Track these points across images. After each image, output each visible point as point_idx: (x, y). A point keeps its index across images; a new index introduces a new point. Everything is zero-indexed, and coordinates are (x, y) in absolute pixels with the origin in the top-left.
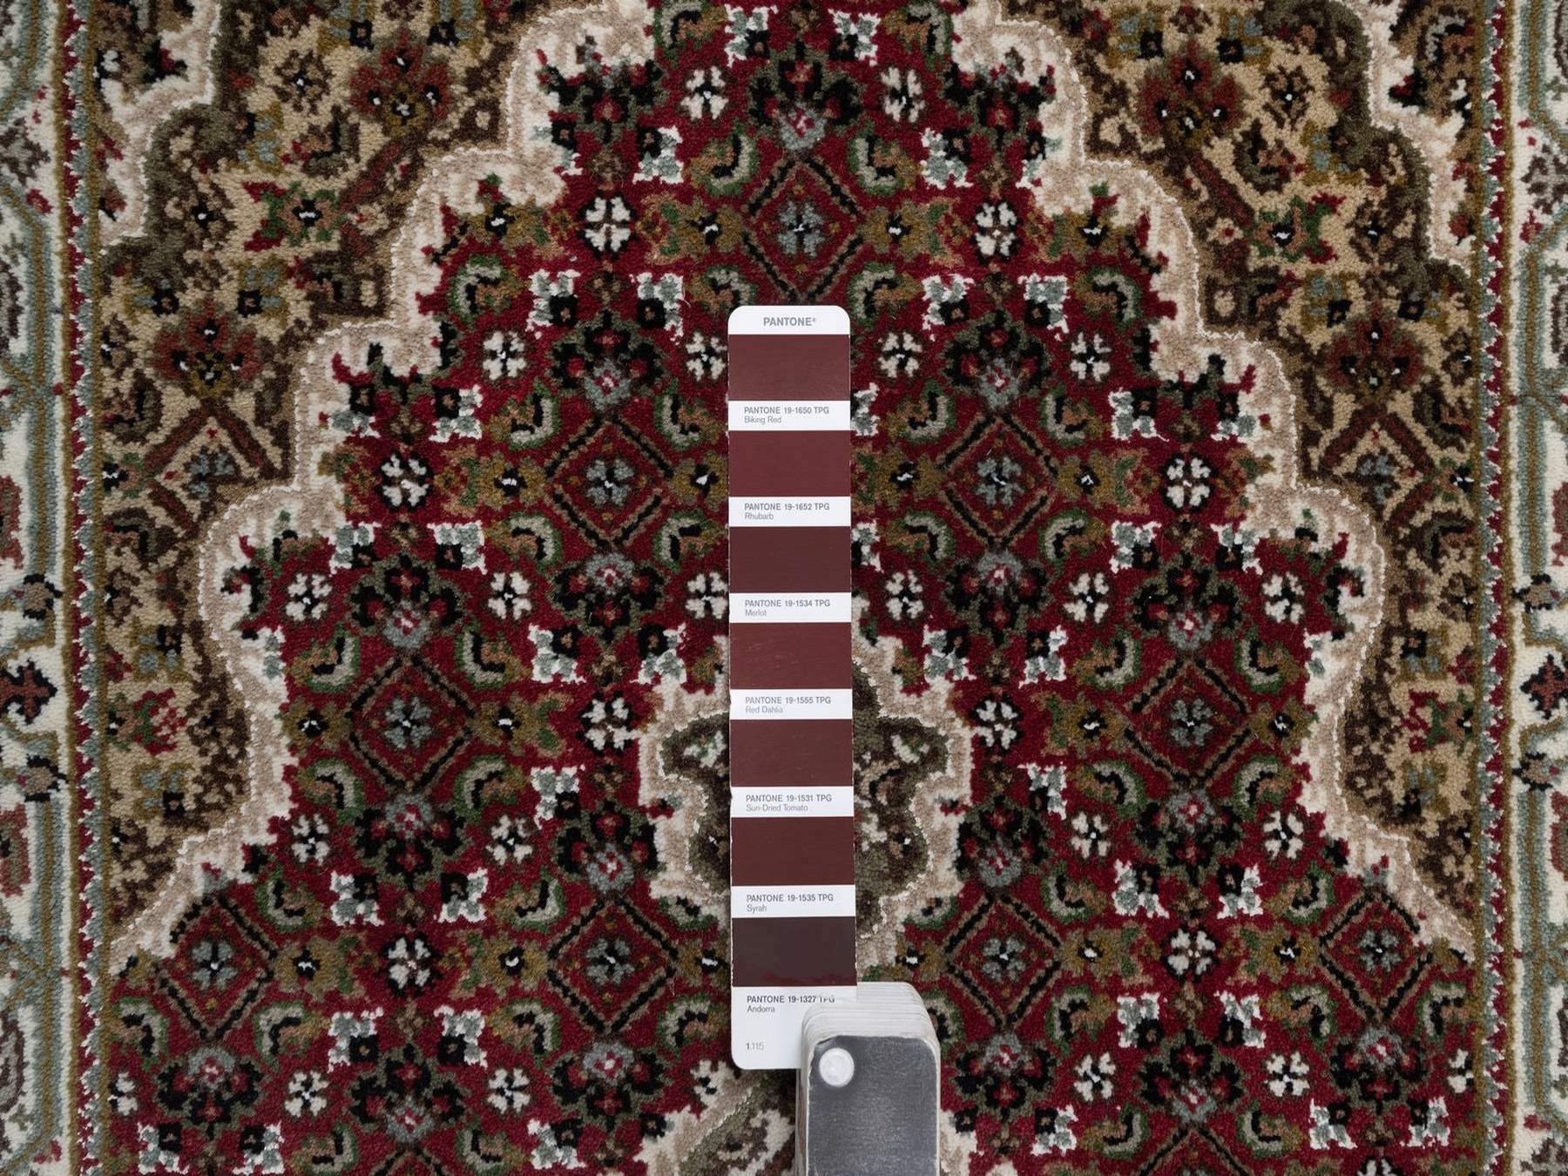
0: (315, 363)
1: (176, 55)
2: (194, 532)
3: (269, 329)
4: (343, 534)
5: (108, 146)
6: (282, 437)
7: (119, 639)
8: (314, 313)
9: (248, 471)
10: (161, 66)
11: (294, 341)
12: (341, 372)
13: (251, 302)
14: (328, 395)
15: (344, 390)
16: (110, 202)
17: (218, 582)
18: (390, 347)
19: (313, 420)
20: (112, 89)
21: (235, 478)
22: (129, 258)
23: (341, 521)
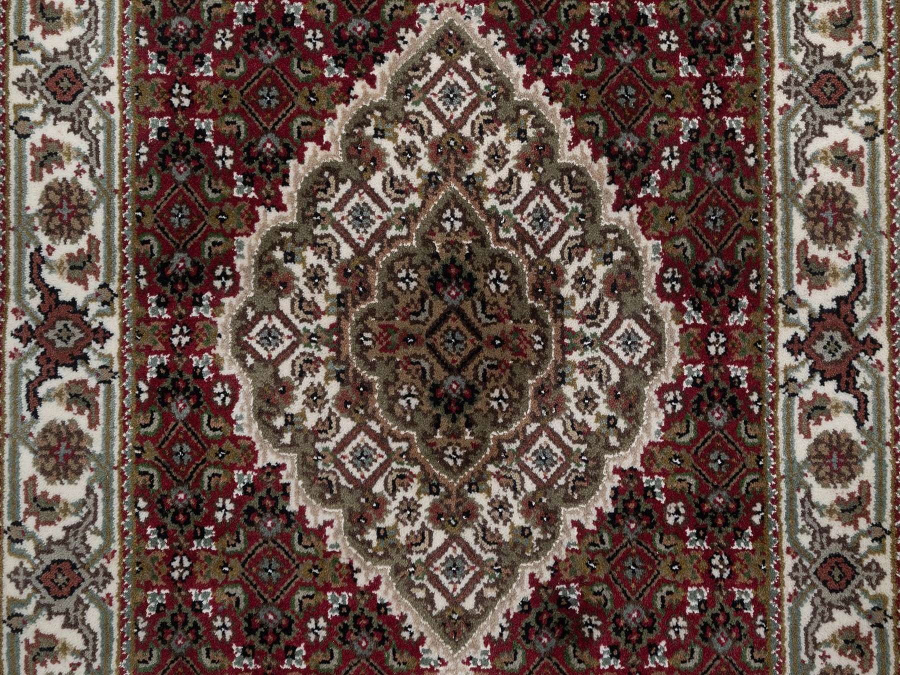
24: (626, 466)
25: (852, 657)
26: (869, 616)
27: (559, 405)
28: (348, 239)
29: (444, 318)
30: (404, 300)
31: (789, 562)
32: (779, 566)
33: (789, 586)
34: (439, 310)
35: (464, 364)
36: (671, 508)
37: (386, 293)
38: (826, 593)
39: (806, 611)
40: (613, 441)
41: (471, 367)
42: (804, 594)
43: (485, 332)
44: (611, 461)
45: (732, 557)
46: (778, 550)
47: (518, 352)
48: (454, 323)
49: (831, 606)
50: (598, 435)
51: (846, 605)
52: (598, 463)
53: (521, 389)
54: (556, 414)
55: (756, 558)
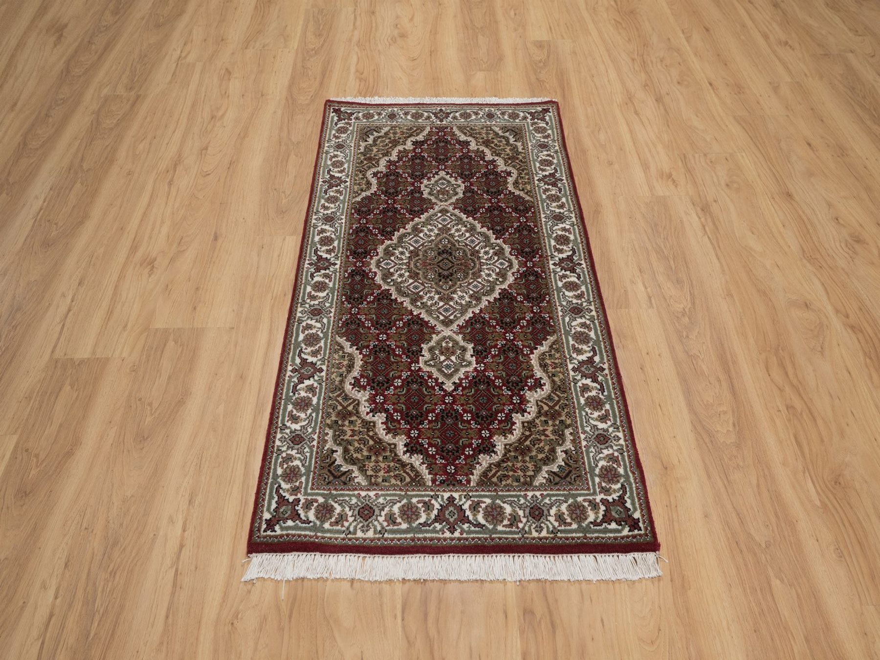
0: (533, 415)
1: (563, 453)
2: (552, 392)
3: (543, 418)
4: (526, 392)
5: (573, 441)
6: (538, 405)
7: (561, 376)
8: (534, 421)
9: (544, 400)
10: (566, 452)
11: (537, 417)
12: (529, 413)
13: (546, 422)
14: (532, 411)
15: (528, 411)
16: (571, 434)
17: (547, 384)
18: (520, 417)
19: (533, 407)
20: (573, 449)
21: (546, 400)
22: (567, 427)
23: (526, 394)
24: (503, 288)
25: (585, 328)
26: (589, 319)
27: (480, 276)
28: (412, 246)
29: (443, 260)
30: (429, 257)
31: (559, 308)
32: (557, 309)
33: (560, 314)
34: (440, 258)
35: (449, 269)
36: (519, 297)
37: (424, 255)
38: (573, 315)
39: (567, 319)
40: (498, 283)
41: (451, 270)
42: (566, 315)
43: (455, 263)
44: (497, 287)
45: (540, 307)
46: (555, 305)
47: (466, 266)
48: (445, 261)
49: (575, 318)
50: (493, 282)
51: (581, 317)
52: (494, 287)
53: (468, 274)
54: (479, 278)
55: (548, 307)
